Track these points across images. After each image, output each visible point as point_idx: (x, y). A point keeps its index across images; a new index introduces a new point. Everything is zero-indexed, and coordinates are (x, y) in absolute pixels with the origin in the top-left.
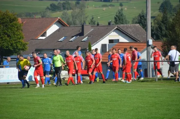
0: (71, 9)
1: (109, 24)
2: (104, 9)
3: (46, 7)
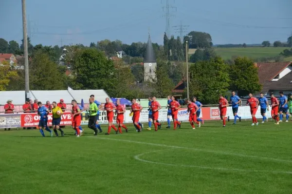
3: (280, 53)
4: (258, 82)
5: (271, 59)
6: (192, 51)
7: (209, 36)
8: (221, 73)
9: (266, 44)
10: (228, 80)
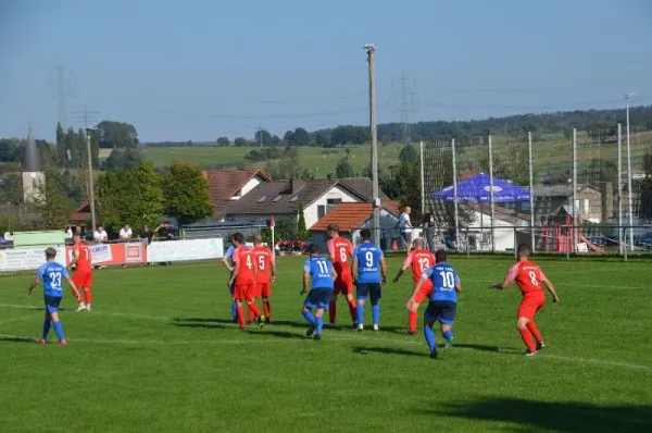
0: (278, 157)
1: (329, 176)
2: (325, 156)
3: (243, 155)
4: (207, 202)
5: (230, 165)
6: (104, 154)
7: (132, 129)
8: (149, 187)
9: (223, 142)
10: (160, 198)
